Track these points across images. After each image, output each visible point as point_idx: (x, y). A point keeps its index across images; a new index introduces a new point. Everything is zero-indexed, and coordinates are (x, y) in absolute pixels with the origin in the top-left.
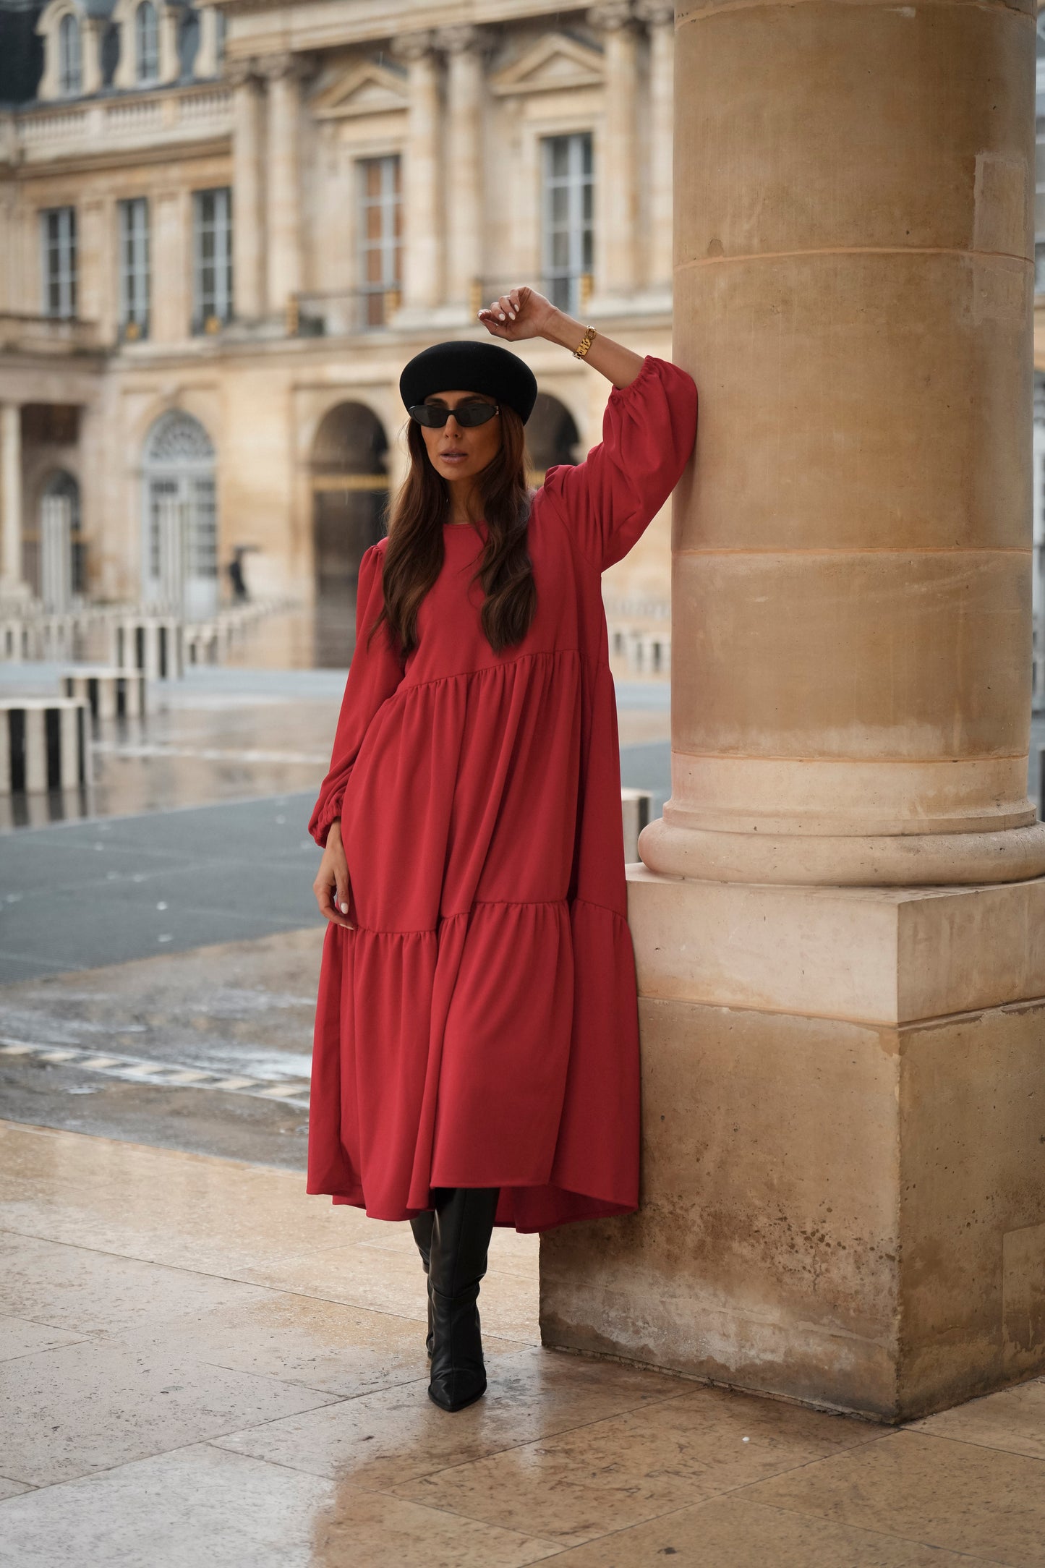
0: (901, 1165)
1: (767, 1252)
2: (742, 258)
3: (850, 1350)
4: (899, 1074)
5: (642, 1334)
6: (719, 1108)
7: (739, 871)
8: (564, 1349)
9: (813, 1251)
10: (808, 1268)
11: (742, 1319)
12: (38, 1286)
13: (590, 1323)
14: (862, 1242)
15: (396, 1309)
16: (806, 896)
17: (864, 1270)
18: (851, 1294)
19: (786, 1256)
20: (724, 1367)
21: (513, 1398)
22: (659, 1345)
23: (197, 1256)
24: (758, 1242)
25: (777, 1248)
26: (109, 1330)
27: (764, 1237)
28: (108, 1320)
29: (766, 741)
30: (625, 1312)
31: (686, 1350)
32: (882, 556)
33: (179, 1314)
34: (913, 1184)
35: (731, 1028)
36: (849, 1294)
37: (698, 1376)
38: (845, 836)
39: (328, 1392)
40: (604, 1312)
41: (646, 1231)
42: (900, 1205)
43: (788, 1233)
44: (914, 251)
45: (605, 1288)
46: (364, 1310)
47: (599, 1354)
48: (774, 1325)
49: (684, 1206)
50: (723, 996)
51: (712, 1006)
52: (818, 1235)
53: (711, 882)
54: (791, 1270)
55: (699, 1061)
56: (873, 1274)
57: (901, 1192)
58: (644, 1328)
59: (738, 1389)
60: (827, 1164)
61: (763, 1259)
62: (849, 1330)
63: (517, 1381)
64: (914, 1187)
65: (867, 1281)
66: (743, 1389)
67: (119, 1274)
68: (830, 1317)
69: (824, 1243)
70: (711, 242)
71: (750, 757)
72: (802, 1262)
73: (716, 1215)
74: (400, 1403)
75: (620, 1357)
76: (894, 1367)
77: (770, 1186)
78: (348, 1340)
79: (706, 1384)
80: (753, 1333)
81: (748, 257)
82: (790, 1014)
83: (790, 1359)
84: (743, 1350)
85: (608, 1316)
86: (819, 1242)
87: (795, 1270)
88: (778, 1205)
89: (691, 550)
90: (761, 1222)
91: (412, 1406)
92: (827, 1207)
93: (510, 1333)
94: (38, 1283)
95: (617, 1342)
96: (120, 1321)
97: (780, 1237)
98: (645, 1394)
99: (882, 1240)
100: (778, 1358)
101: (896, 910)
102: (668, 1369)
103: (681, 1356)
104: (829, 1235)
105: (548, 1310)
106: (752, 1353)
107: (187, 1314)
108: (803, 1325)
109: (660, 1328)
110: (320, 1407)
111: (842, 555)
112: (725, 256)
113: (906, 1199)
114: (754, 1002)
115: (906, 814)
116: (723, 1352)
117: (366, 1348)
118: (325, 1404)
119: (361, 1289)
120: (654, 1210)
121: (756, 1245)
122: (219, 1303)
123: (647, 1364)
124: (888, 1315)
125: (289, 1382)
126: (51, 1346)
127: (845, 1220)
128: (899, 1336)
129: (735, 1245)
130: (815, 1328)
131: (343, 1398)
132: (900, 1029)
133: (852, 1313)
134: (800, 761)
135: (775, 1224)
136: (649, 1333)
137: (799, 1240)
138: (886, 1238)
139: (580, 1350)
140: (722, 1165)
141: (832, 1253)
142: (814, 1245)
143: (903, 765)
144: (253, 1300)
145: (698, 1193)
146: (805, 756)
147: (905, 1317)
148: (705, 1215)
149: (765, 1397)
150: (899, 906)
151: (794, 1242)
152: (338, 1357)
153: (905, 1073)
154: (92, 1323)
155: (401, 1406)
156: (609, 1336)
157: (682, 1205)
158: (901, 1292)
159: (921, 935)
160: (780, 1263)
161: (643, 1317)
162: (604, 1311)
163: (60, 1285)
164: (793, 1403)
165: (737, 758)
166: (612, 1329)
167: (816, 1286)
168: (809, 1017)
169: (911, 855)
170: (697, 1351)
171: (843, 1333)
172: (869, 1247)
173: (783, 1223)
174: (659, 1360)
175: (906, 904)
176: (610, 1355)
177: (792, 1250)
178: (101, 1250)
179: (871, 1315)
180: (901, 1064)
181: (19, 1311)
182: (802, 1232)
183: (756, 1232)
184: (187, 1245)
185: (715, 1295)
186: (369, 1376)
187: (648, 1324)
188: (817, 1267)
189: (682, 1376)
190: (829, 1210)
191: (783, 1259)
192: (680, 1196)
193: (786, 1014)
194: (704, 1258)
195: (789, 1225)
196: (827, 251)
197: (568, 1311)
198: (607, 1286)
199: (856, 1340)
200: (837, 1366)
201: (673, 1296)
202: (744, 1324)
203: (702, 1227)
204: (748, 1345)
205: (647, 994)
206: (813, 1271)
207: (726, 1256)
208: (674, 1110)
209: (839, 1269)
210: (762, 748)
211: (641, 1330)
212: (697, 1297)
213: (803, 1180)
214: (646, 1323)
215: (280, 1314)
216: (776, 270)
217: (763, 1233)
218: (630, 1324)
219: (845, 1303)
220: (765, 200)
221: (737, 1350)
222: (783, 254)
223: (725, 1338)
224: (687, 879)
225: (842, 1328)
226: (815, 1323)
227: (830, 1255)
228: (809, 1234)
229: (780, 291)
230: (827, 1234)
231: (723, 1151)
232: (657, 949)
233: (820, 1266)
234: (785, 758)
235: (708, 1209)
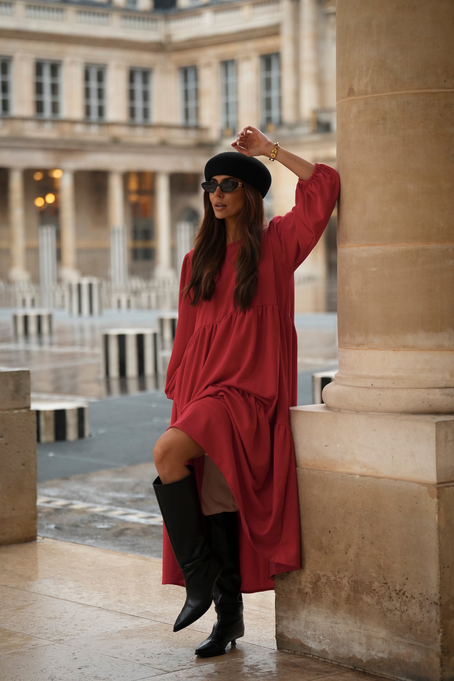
0: (440, 555)
1: (379, 600)
2: (363, 97)
3: (418, 651)
4: (437, 509)
5: (322, 643)
6: (355, 526)
7: (364, 406)
8: (287, 651)
9: (400, 600)
10: (398, 609)
11: (368, 635)
12: (39, 618)
13: (298, 637)
14: (422, 595)
16: (394, 418)
17: (424, 610)
18: (418, 622)
19: (388, 603)
20: (361, 660)
21: (251, 674)
22: (330, 649)
24: (375, 595)
25: (383, 598)
26: (65, 639)
27: (377, 593)
28: (67, 635)
29: (377, 340)
30: (314, 632)
31: (343, 651)
32: (433, 246)
33: (103, 632)
34: (447, 566)
35: (360, 486)
37: (349, 665)
38: (416, 388)
39: (160, 669)
41: (323, 590)
42: (439, 576)
43: (388, 591)
44: (448, 90)
45: (305, 619)
47: (303, 654)
48: (383, 638)
49: (341, 577)
50: (357, 469)
51: (351, 474)
52: (402, 592)
53: (351, 412)
54: (390, 610)
55: (346, 503)
56: (428, 612)
57: (440, 569)
58: (323, 640)
59: (367, 672)
60: (405, 555)
61: (377, 604)
62: (417, 641)
63: (257, 665)
64: (448, 567)
65: (425, 615)
66: (370, 672)
67: (81, 613)
68: (409, 634)
69: (405, 596)
70: (349, 89)
71: (370, 349)
72: (395, 606)
73: (355, 582)
74: (194, 675)
75: (313, 655)
76: (439, 660)
77: (379, 566)
78: (181, 645)
79: (351, 669)
80: (373, 643)
81: (366, 96)
82: (387, 478)
83: (391, 656)
84: (369, 652)
85: (307, 634)
86: (403, 595)
87: (392, 610)
88: (384, 576)
89: (343, 245)
90: (376, 585)
91: (199, 676)
92: (405, 577)
93: (264, 643)
94: (39, 617)
95: (311, 647)
96: (72, 635)
97: (385, 593)
98: (319, 673)
99: (432, 594)
100: (385, 656)
101: (435, 425)
102: (335, 661)
103: (341, 654)
104: (407, 591)
105: (280, 631)
106: (373, 653)
107: (106, 632)
108: (396, 639)
109: (331, 640)
110: (153, 676)
111: (412, 246)
112: (356, 96)
113: (443, 573)
114: (370, 472)
115: (448, 377)
116: (360, 652)
117: (189, 649)
118: (156, 674)
120: (327, 579)
121: (374, 597)
122: (125, 627)
123: (325, 659)
124: (435, 633)
125: (143, 664)
126: (33, 647)
127: (414, 584)
128: (441, 644)
129: (364, 597)
130: (402, 640)
131: (167, 672)
132: (438, 486)
133: (419, 632)
134: (394, 350)
135: (382, 586)
137: (394, 594)
138: (434, 593)
139: (294, 651)
140: (357, 555)
141: (409, 601)
142: (400, 597)
143: (446, 352)
144: (142, 626)
145: (347, 570)
146: (396, 348)
147: (445, 634)
148: (350, 582)
149: (379, 676)
150: (436, 423)
151: (391, 595)
152: (173, 653)
153: (441, 509)
154: (58, 636)
155: (194, 676)
156: (307, 644)
157: (339, 576)
158: (441, 621)
159: (450, 438)
160: (385, 606)
161: (323, 635)
162: (305, 631)
163: (50, 618)
164: (392, 679)
165: (363, 349)
166: (309, 641)
167: (402, 618)
168: (396, 480)
169: (449, 398)
170: (348, 652)
171: (415, 643)
172: (426, 598)
173: (386, 586)
174: (331, 657)
175: (441, 422)
176: (308, 654)
177: (390, 600)
178: (77, 602)
179: (428, 633)
180: (439, 504)
181: (24, 630)
182: (395, 590)
183: (374, 590)
184: (121, 600)
185: (356, 623)
186: (184, 662)
187: (325, 638)
188: (402, 608)
189: (342, 665)
190: (407, 579)
191: (386, 604)
192: (339, 572)
193: (385, 478)
194: (350, 604)
195: (389, 587)
196: (403, 92)
197: (289, 631)
198: (306, 618)
199: (421, 646)
200: (412, 660)
201: (336, 623)
202: (369, 638)
203: (349, 587)
204: (371, 649)
205: (322, 469)
206: (400, 610)
207: (360, 603)
208: (335, 528)
209: (412, 609)
210: (375, 344)
211: (322, 641)
212: (347, 624)
213: (394, 563)
214: (324, 637)
215: (153, 632)
216: (379, 103)
217: (377, 590)
218: (317, 638)
219: (415, 627)
220: (373, 67)
221: (366, 652)
222: (382, 94)
223: (360, 645)
224: (341, 411)
225: (415, 640)
226: (402, 637)
227: (408, 602)
228: (398, 591)
229: (381, 113)
230: (406, 591)
231: (358, 548)
232: (326, 446)
233: (404, 608)
234: (387, 349)
235: (351, 578)
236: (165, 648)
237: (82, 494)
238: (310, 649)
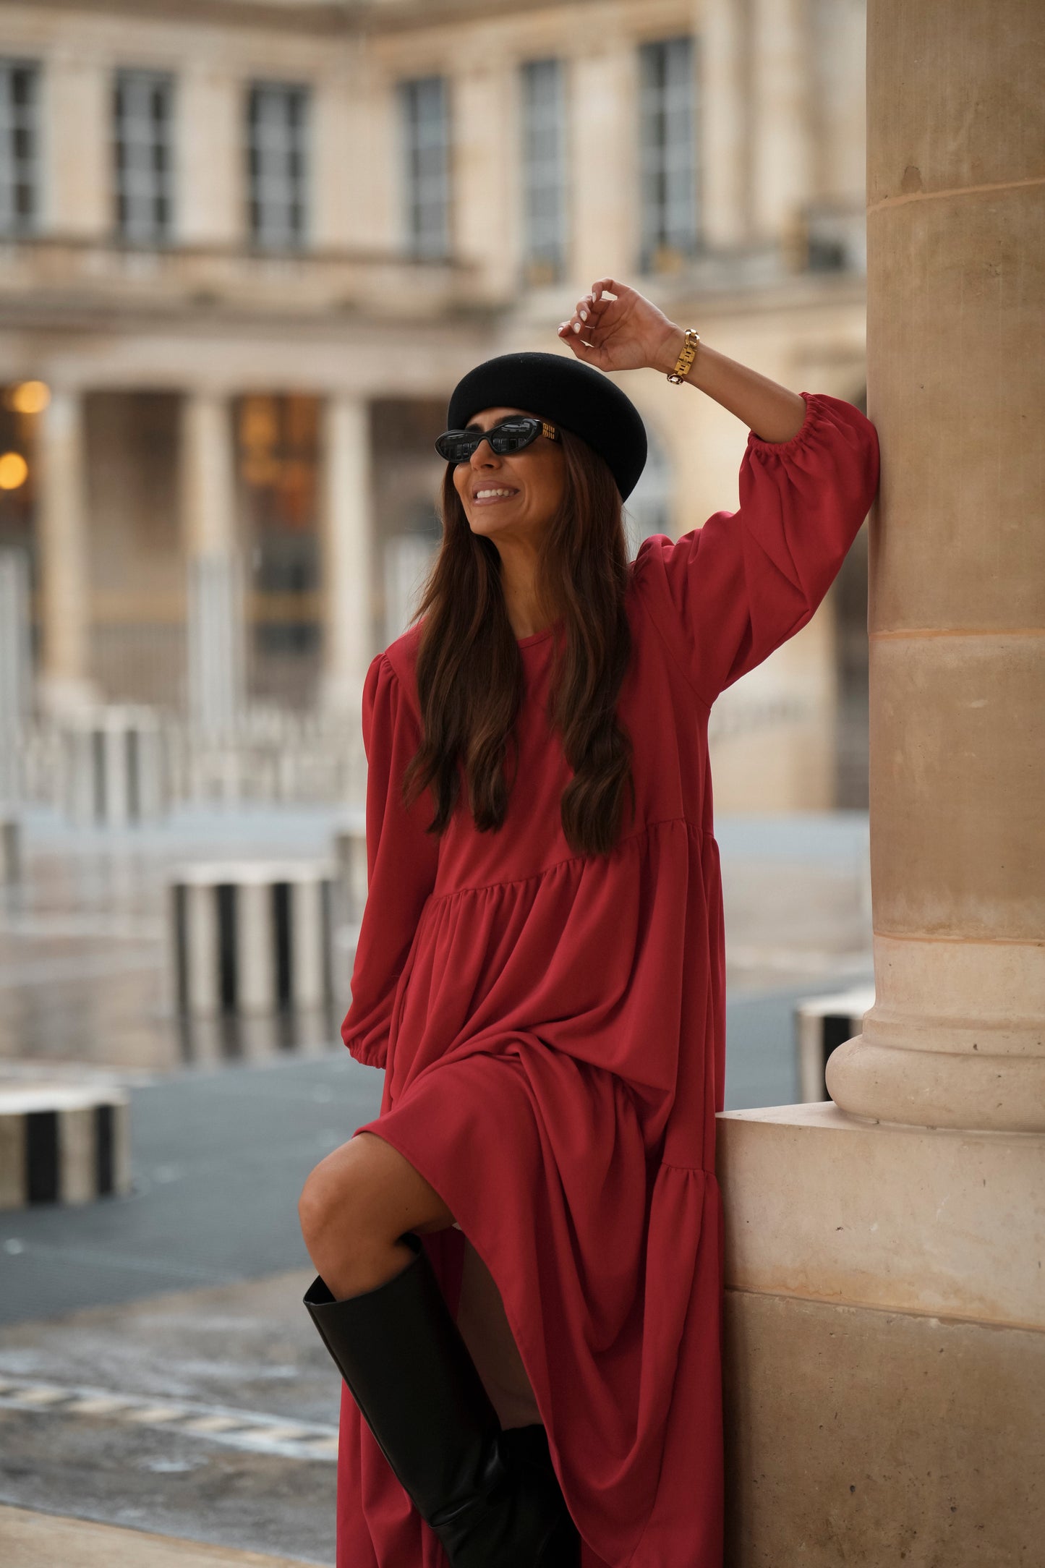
2: (947, 193)
7: (950, 1111)
16: (1040, 1148)
29: (989, 914)
35: (942, 1351)
50: (931, 1300)
51: (915, 1315)
53: (913, 1127)
55: (899, 1401)
70: (906, 171)
71: (967, 939)
81: (954, 192)
82: (1022, 1329)
89: (886, 632)
112: (924, 192)
114: (972, 1310)
134: (1040, 945)
165: (948, 941)
193: (1017, 1328)
205: (826, 1299)
208: (868, 1477)
210: (983, 925)
216: (994, 211)
220: (978, 104)
222: (1004, 186)
224: (881, 1123)
229: (1000, 242)
231: (937, 1542)
232: (839, 1229)
234: (1018, 940)
237: (108, 1366)
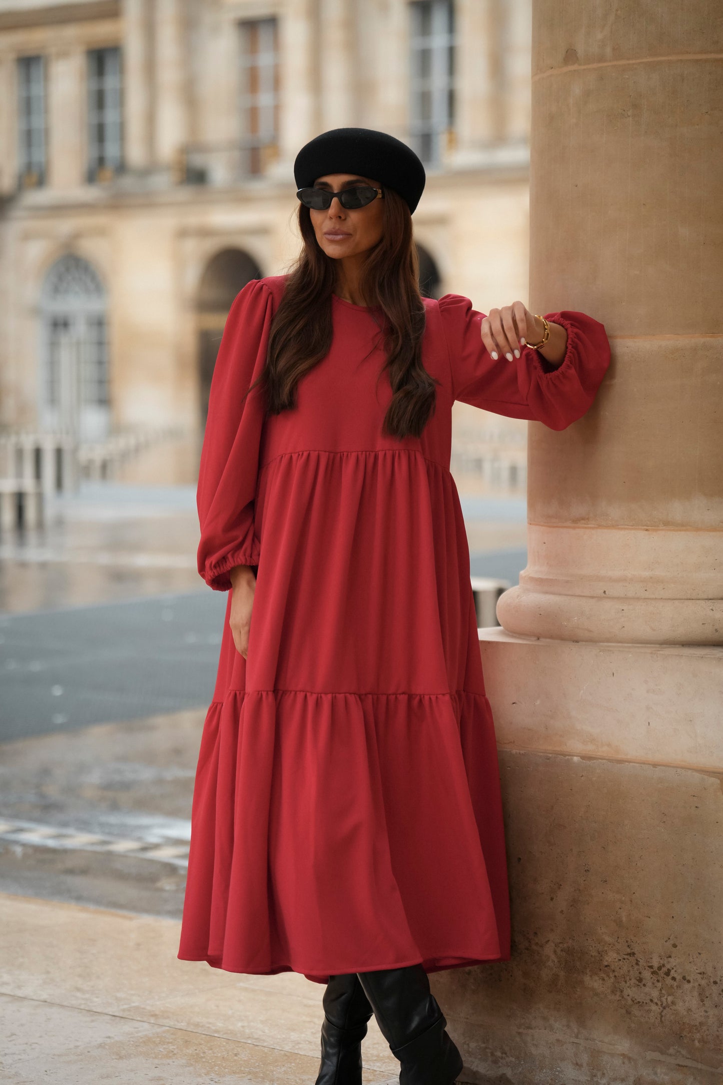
1: (617, 985)
2: (595, 65)
3: (695, 1079)
5: (500, 1064)
6: (571, 850)
7: (591, 631)
9: (659, 985)
10: (655, 1000)
11: (594, 1050)
14: (705, 976)
15: (272, 1042)
16: (651, 653)
17: (707, 1002)
18: (696, 1026)
19: (634, 989)
23: (87, 996)
24: (608, 976)
25: (626, 982)
26: (4, 1062)
27: (614, 971)
29: (615, 512)
30: (484, 1043)
33: (70, 1047)
35: (582, 776)
36: (693, 1026)
38: (687, 599)
40: (464, 1043)
43: (636, 967)
45: (465, 1020)
46: (242, 1043)
48: (623, 1055)
49: (539, 942)
50: (576, 746)
51: (565, 755)
52: (664, 969)
53: (563, 641)
54: (639, 1002)
55: (552, 807)
58: (502, 1058)
60: (672, 902)
61: (613, 992)
62: (694, 1060)
65: (711, 1013)
67: (13, 1012)
68: (676, 1047)
69: (670, 977)
70: (567, 52)
71: (600, 526)
72: (650, 995)
73: (569, 951)
77: (619, 923)
78: (227, 1070)
80: (604, 1063)
81: (600, 65)
82: (637, 763)
84: (595, 1079)
85: (469, 1047)
86: (665, 976)
87: (643, 1002)
88: (627, 942)
90: (611, 957)
92: (672, 942)
93: (378, 1064)
95: (478, 1072)
96: (14, 1054)
97: (629, 971)
104: (675, 969)
107: (77, 1047)
108: (650, 1055)
109: (517, 1058)
111: (684, 341)
112: (580, 65)
114: (603, 751)
116: (576, 1081)
117: (244, 1077)
119: (240, 1024)
121: (606, 979)
122: (107, 1037)
127: (689, 955)
129: (587, 979)
130: (662, 1058)
133: (697, 1044)
134: (647, 530)
135: (624, 959)
136: (507, 1063)
137: (647, 974)
140: (574, 903)
141: (677, 987)
142: (660, 979)
145: (552, 930)
146: (651, 526)
148: (559, 950)
151: (642, 976)
156: (469, 1066)
157: (537, 941)
160: (628, 996)
161: (501, 1048)
165: (586, 528)
166: (474, 1060)
167: (663, 1018)
168: (655, 765)
170: (551, 1079)
171: (688, 1063)
172: (712, 980)
173: (632, 959)
177: (640, 984)
179: (715, 1045)
182: (649, 967)
183: (606, 966)
184: (78, 986)
185: (568, 1026)
187: (506, 1054)
188: (664, 999)
190: (675, 946)
192: (535, 933)
193: (634, 763)
194: (557, 992)
195: (637, 960)
196: (673, 58)
198: (467, 1019)
199: (701, 1069)
201: (529, 1028)
202: (595, 1054)
203: (556, 961)
204: (599, 1074)
205: (504, 746)
206: (659, 1003)
207: (578, 990)
209: (684, 1001)
210: (610, 518)
211: (500, 1059)
212: (551, 1028)
213: (650, 917)
214: (504, 1053)
215: (164, 1046)
216: (627, 76)
217: (613, 967)
218: (489, 1055)
219: (690, 1034)
220: (617, 10)
221: (589, 1079)
222: (634, 61)
223: (577, 1067)
224: (541, 639)
225: (688, 1058)
226: (662, 1053)
227: (675, 988)
228: (655, 969)
229: (630, 96)
230: (673, 969)
231: (575, 890)
232: (513, 703)
233: (667, 999)
234: (633, 527)
235: (561, 945)
236: (200, 1076)
238: (475, 1074)
